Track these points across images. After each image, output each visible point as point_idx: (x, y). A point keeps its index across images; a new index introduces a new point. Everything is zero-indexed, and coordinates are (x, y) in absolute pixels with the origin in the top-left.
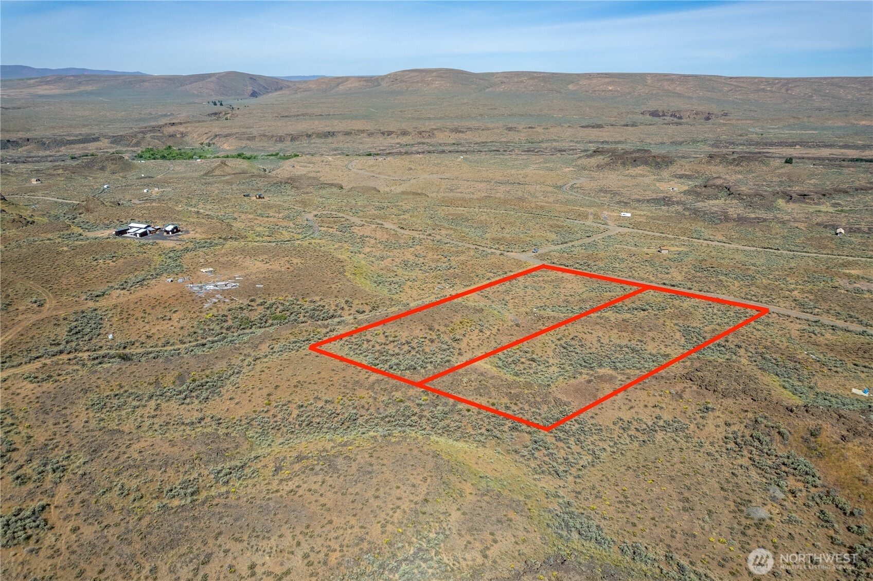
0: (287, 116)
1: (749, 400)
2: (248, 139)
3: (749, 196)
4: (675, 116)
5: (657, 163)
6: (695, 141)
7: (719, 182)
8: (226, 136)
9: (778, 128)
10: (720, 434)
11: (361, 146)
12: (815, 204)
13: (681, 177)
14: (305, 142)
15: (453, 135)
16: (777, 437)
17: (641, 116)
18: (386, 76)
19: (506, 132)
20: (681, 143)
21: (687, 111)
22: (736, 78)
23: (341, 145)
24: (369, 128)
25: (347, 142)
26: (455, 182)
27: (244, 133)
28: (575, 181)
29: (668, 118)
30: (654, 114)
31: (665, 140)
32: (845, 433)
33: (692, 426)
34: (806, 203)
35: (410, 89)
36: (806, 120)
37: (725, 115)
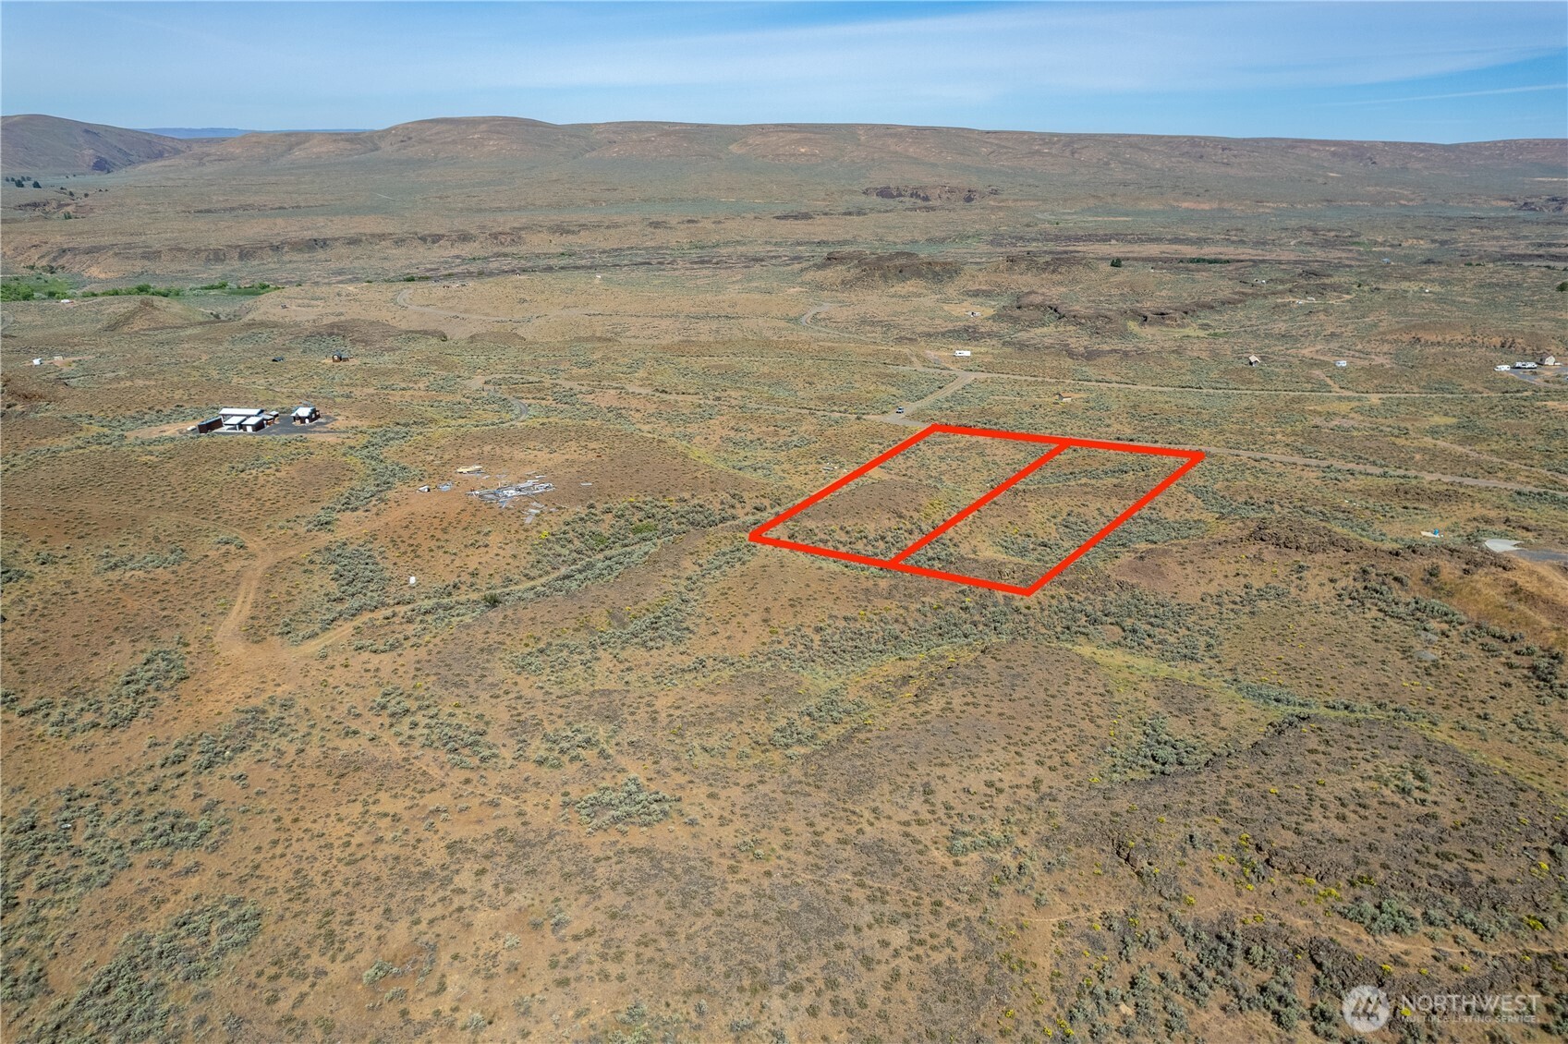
0: (209, 211)
1: (1342, 552)
2: (143, 257)
3: (1090, 319)
4: (918, 196)
5: (936, 274)
6: (964, 237)
7: (1038, 299)
8: (89, 251)
9: (1075, 213)
10: (1328, 591)
11: (387, 265)
12: (1178, 326)
13: (976, 294)
14: (270, 261)
15: (557, 239)
16: (1396, 585)
17: (863, 197)
18: (388, 131)
19: (652, 230)
20: (943, 241)
21: (935, 187)
22: (995, 132)
23: (345, 264)
24: (391, 230)
25: (357, 258)
26: (615, 319)
27: (129, 246)
28: (817, 309)
29: (907, 199)
30: (884, 193)
31: (917, 236)
32: (1464, 566)
33: (1292, 590)
34: (1167, 326)
35: (441, 155)
36: (1109, 199)
37: (995, 192)
